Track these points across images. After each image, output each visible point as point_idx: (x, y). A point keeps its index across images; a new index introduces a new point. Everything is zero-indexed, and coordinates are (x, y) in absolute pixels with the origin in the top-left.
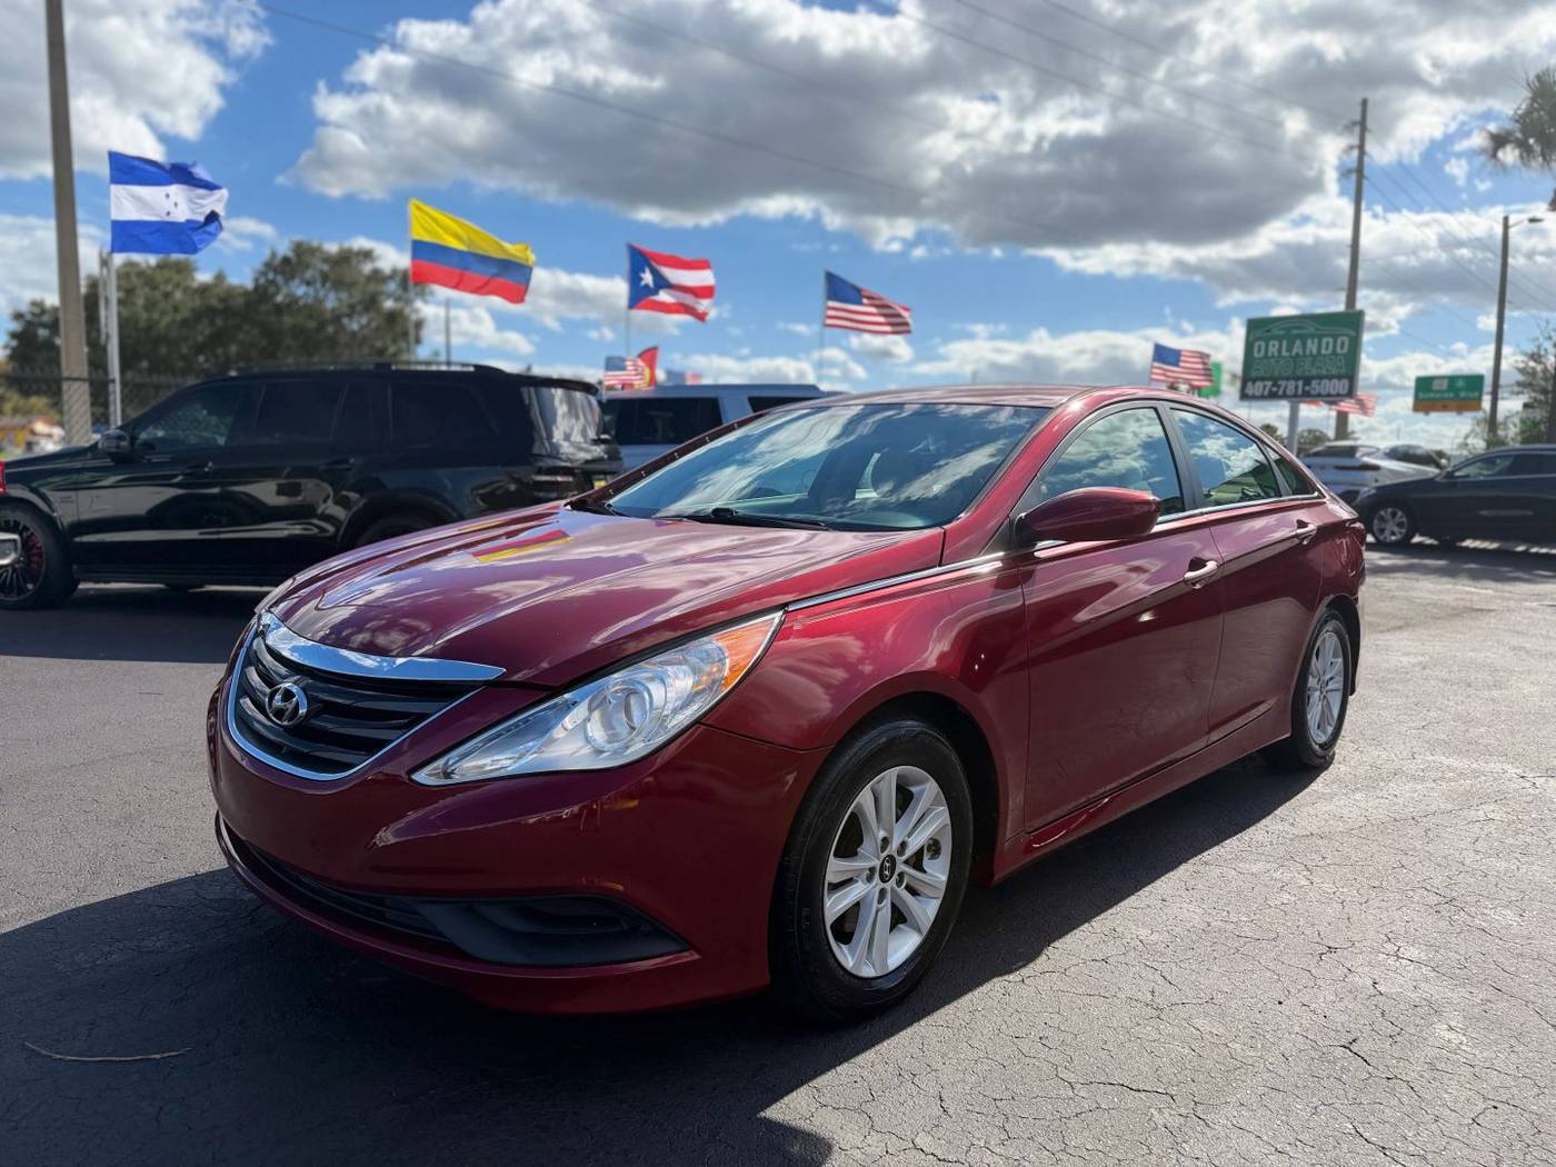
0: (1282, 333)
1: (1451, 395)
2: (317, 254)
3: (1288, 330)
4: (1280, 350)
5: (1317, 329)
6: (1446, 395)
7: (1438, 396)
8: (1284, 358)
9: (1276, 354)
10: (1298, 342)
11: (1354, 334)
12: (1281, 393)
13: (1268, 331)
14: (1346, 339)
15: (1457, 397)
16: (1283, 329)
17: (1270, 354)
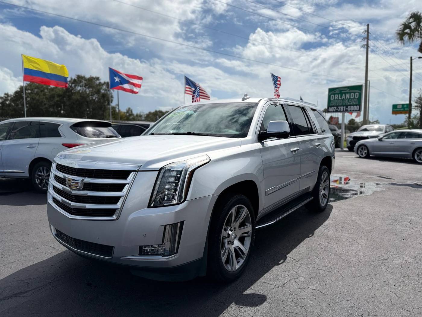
0: (339, 92)
1: (403, 109)
2: (84, 78)
3: (341, 91)
4: (338, 98)
5: (349, 91)
6: (401, 110)
7: (399, 110)
8: (340, 100)
9: (337, 99)
10: (344, 95)
11: (360, 92)
12: (339, 110)
13: (335, 92)
14: (358, 94)
15: (404, 110)
16: (339, 91)
17: (335, 99)
